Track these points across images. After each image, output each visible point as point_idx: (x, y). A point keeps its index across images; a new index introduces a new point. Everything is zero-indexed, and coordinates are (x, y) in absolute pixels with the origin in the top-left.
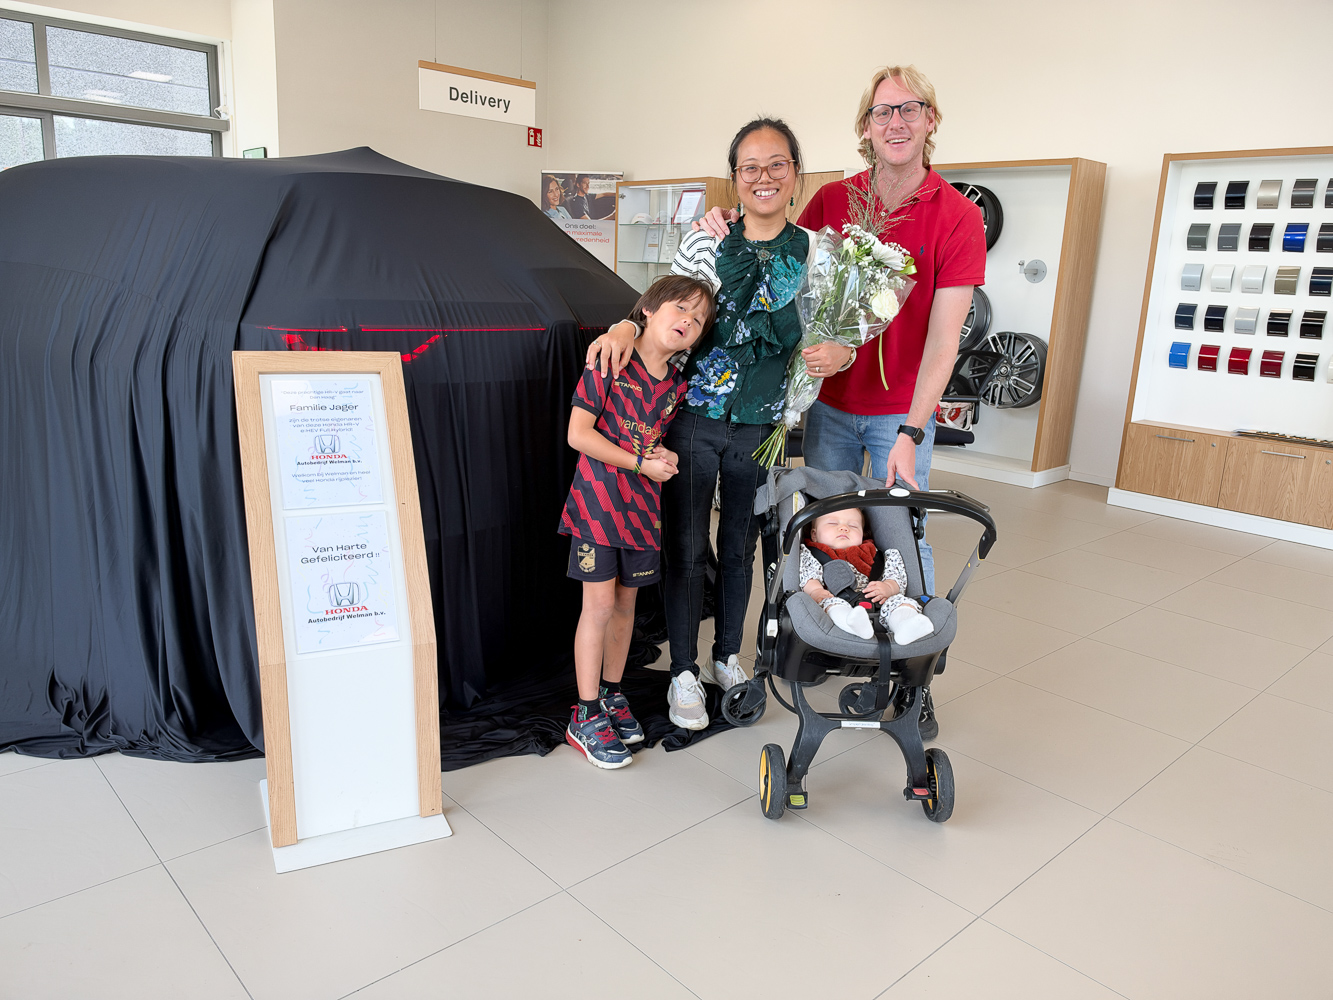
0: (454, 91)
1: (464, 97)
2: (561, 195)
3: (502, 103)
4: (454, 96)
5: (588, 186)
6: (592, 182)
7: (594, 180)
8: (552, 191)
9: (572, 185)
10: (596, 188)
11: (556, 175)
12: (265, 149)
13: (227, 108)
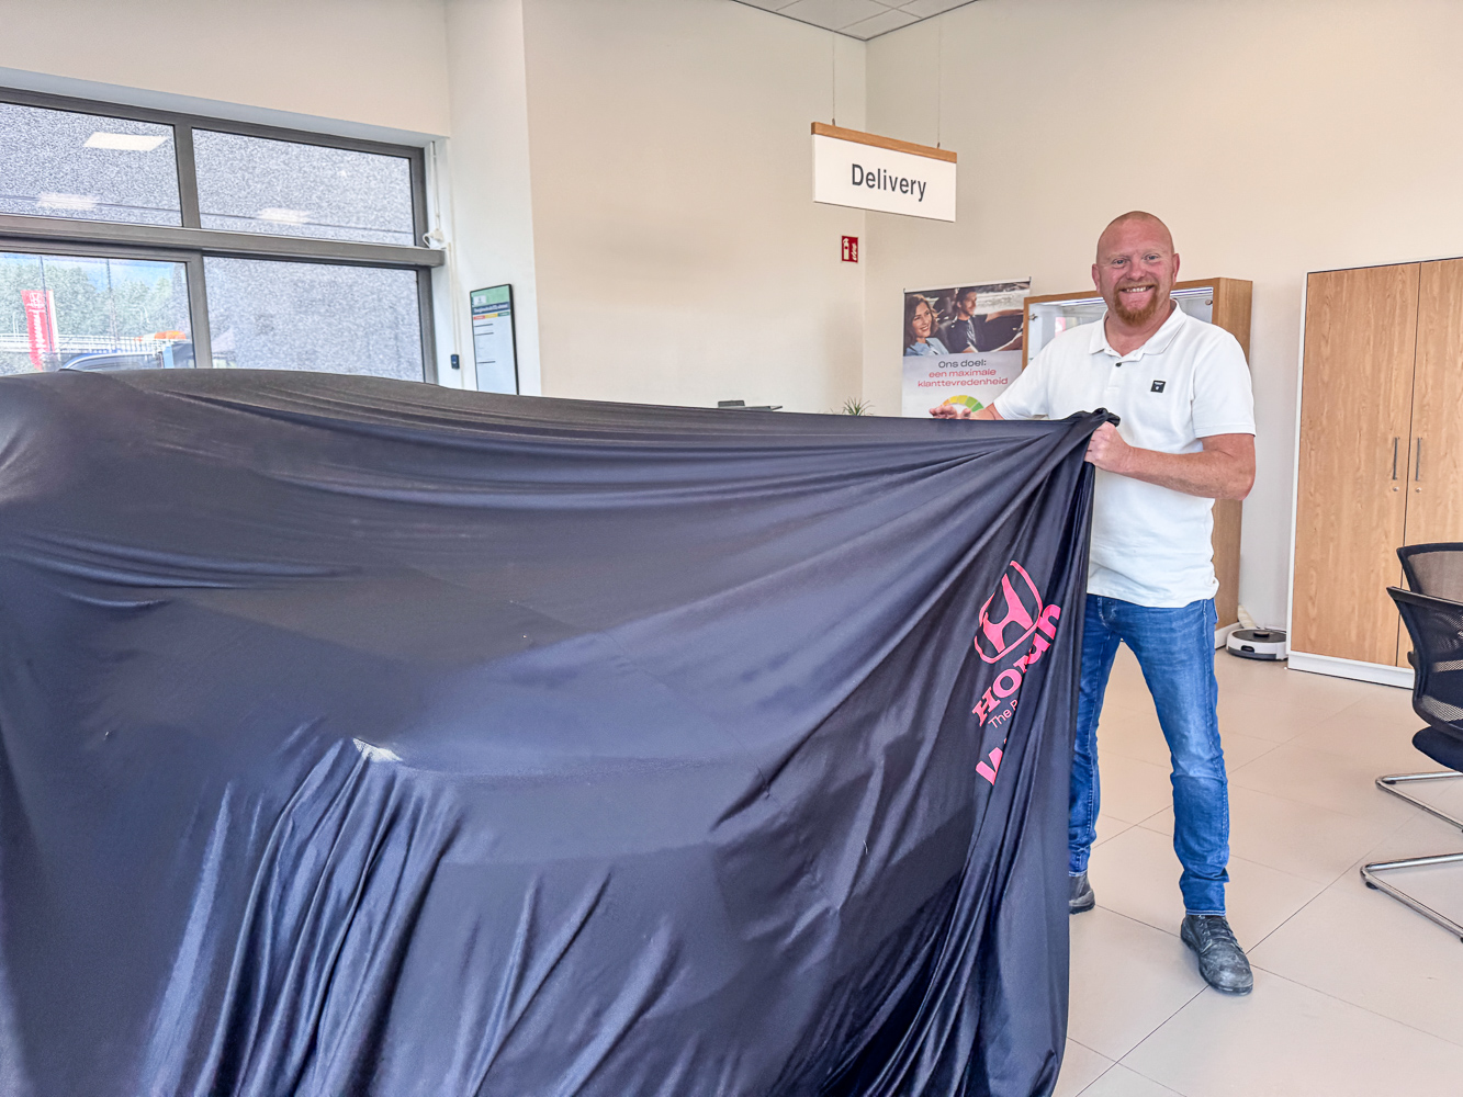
0: (857, 172)
1: (870, 179)
2: (933, 322)
4: (858, 178)
5: (974, 305)
6: (981, 297)
7: (984, 294)
8: (919, 317)
9: (950, 304)
10: (987, 306)
11: (927, 294)
12: (510, 286)
13: (441, 233)
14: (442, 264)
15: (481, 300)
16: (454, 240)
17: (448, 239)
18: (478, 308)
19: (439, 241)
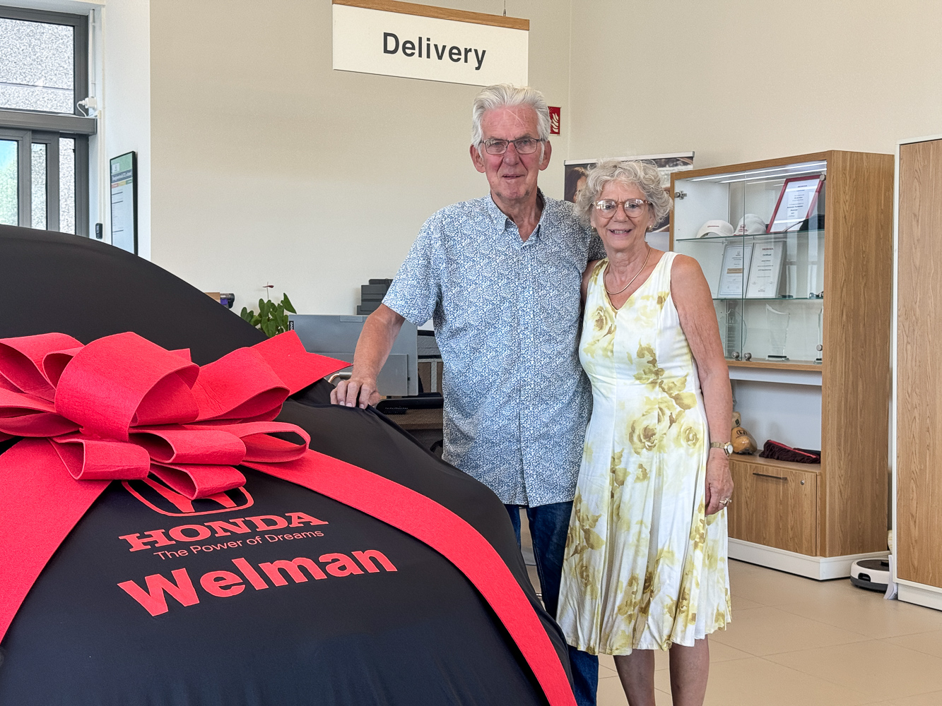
0: (391, 41)
1: (408, 48)
3: (471, 55)
4: (391, 46)
12: (134, 155)
13: (96, 103)
14: (95, 132)
15: (117, 168)
16: (104, 108)
17: (99, 106)
18: (115, 176)
19: (94, 109)
